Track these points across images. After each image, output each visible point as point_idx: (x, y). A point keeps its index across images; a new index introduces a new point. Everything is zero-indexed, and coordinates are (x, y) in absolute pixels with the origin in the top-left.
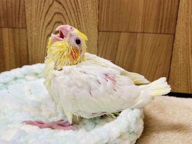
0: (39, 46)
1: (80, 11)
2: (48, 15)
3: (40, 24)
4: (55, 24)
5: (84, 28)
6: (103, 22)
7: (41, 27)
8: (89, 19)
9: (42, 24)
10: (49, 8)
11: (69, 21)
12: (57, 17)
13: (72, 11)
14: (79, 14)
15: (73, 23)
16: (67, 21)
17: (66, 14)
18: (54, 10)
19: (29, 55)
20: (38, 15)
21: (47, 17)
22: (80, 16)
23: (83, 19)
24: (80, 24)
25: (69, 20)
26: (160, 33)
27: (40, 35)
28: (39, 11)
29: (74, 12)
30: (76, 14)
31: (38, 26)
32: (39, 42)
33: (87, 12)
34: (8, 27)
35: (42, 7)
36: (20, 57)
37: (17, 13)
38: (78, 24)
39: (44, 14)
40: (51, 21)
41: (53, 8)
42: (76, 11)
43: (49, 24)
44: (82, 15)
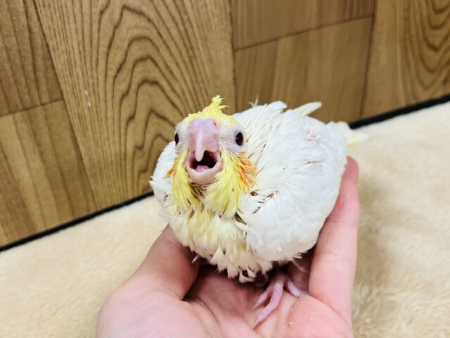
0: (105, 127)
1: (189, 19)
2: (113, 50)
3: (98, 79)
4: (134, 66)
5: (203, 54)
6: (242, 28)
7: (101, 84)
8: (210, 32)
9: (101, 77)
10: (114, 33)
11: (166, 50)
12: (137, 48)
14: (187, 25)
15: (176, 50)
16: (161, 50)
17: (157, 35)
18: (127, 34)
19: (83, 156)
20: (88, 59)
21: (111, 55)
22: (190, 31)
23: (197, 35)
24: (192, 47)
25: (168, 47)
27: (103, 103)
28: (88, 48)
29: (176, 24)
30: (181, 28)
31: (93, 84)
32: (102, 120)
33: (207, 18)
34: (11, 112)
35: (95, 36)
36: (60, 169)
37: (30, 68)
38: (189, 48)
39: (103, 50)
40: (124, 61)
41: (125, 31)
42: (179, 22)
43: (119, 70)
44: (195, 25)
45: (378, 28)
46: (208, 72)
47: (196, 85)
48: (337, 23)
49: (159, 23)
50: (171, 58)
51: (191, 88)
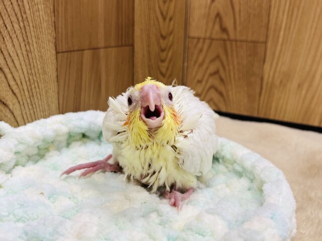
1: (27, 18)
5: (36, 50)
6: (62, 36)
8: (42, 33)
11: (10, 40)
13: (14, 19)
14: (26, 23)
15: (17, 41)
16: (6, 39)
22: (27, 28)
23: (33, 33)
24: (28, 43)
25: (11, 37)
26: (122, 46)
29: (18, 20)
30: (22, 24)
33: (39, 20)
38: (26, 43)
42: (20, 19)
44: (31, 25)
45: (136, 55)
46: (39, 67)
47: (31, 77)
48: (115, 47)
49: (5, 15)
50: (13, 49)
51: (27, 79)
